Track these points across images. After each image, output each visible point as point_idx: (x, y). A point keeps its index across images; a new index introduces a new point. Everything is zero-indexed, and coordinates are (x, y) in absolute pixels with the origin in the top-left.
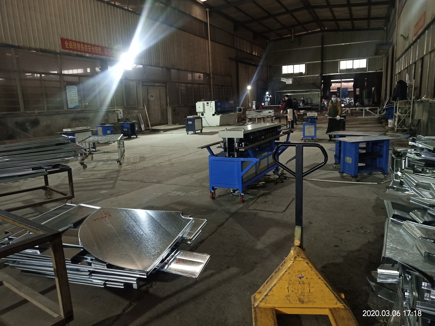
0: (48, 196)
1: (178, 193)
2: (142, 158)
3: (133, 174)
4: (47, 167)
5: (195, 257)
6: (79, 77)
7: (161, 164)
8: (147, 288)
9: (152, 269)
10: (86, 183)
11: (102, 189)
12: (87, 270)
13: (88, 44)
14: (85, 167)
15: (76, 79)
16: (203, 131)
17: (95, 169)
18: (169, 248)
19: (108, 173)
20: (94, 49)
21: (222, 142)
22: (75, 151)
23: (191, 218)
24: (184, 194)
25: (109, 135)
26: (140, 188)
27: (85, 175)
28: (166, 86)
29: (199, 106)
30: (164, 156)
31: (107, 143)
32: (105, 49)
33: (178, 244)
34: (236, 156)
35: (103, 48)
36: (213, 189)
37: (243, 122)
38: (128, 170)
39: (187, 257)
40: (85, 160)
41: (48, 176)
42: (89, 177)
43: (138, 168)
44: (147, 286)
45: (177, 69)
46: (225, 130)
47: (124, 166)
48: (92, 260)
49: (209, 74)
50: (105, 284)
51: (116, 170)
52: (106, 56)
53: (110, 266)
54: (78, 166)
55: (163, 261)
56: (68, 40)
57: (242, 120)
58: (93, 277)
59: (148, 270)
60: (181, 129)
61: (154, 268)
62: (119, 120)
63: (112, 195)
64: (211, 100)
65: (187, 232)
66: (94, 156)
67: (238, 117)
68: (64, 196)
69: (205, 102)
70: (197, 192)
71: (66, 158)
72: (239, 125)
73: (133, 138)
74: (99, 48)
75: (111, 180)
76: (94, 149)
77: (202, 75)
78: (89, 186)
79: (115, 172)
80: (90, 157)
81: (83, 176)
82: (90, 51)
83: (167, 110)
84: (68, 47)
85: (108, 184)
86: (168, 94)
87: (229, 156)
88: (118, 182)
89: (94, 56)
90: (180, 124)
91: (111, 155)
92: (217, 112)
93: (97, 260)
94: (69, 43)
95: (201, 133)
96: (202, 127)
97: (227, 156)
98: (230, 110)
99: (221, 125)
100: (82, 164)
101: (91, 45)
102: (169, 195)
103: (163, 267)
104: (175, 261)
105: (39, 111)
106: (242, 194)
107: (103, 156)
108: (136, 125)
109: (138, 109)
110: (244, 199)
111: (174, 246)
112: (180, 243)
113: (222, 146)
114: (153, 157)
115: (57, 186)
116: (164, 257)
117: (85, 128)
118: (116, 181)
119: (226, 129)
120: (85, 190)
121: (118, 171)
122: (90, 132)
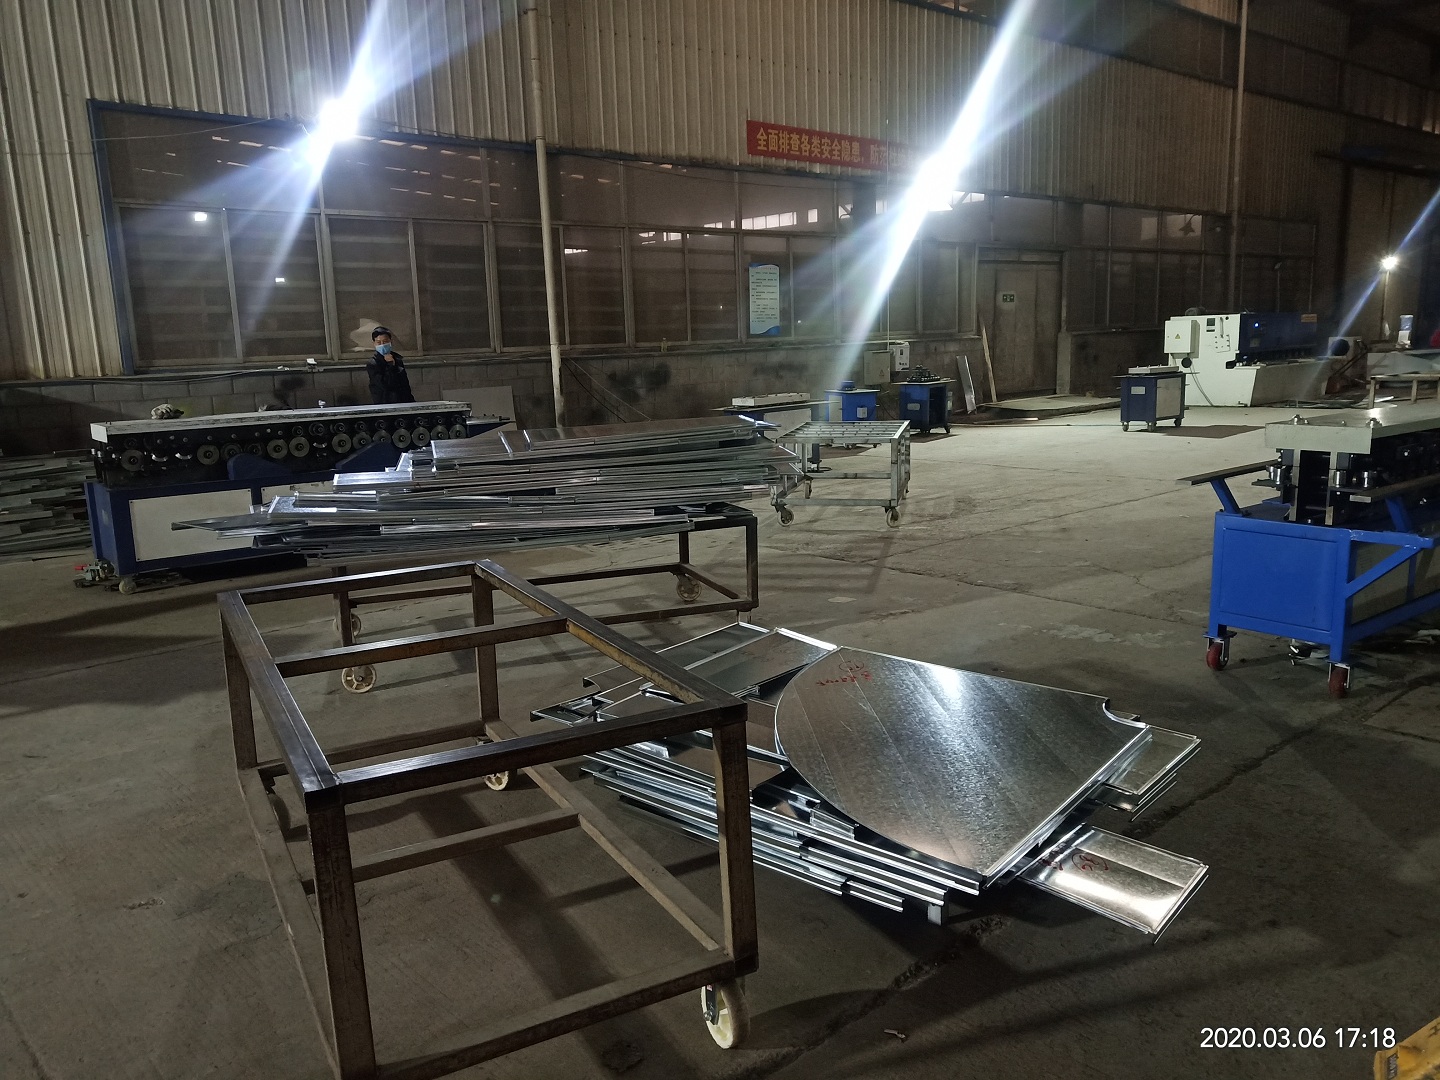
0: (686, 595)
1: (1087, 632)
2: (965, 504)
3: (934, 552)
4: (690, 509)
5: (1148, 860)
6: (788, 239)
7: (1027, 527)
8: (974, 929)
9: (1000, 871)
10: (789, 566)
11: (834, 590)
12: (794, 831)
13: (821, 135)
14: (787, 516)
15: (777, 246)
16: (1184, 423)
17: (816, 526)
18: (1061, 813)
19: (856, 542)
20: (839, 148)
21: (1277, 465)
22: (770, 467)
23: (1141, 725)
24: (1107, 637)
25: (866, 423)
26: (955, 601)
27: (786, 541)
28: (1060, 263)
29: (1177, 332)
30: (1038, 501)
31: (853, 449)
32: (872, 146)
33: (1089, 806)
34: (1329, 521)
35: (865, 143)
36: (1222, 631)
37: (1347, 394)
38: (920, 538)
39: (1122, 856)
40: (789, 497)
41: (690, 534)
42: (797, 549)
43: (951, 535)
44: (972, 921)
45: (1103, 203)
46: (1293, 420)
47: (905, 525)
48: (810, 804)
49: (1227, 218)
50: (845, 887)
51: (880, 535)
52: (873, 167)
53: (863, 834)
54: (767, 514)
55: (1035, 852)
56: (767, 127)
57: (1345, 389)
58: (810, 858)
59: (988, 872)
60: (1100, 413)
61: (1006, 870)
62: (894, 375)
63: (865, 613)
64: (1224, 309)
65: (1125, 770)
66: (814, 484)
67: (1330, 374)
68: (730, 600)
69: (1202, 320)
70: (1156, 635)
71: (746, 487)
72: (1332, 404)
73: (937, 436)
74: (856, 145)
75: (863, 564)
76: (816, 465)
77: (1198, 218)
78: (799, 578)
79: (873, 540)
80: (802, 487)
81: (779, 545)
82: (826, 154)
83: (1055, 347)
84: (765, 149)
85: (856, 577)
86: (1064, 292)
87: (1301, 519)
88: (887, 574)
89: (839, 169)
90: (1097, 395)
91: (865, 485)
92: (1246, 356)
93: (827, 807)
94: (768, 134)
95: (1178, 429)
96: (1183, 408)
97: (1293, 517)
98: (1298, 346)
99: (1257, 403)
100: (779, 507)
101: (832, 136)
102: (1054, 637)
103: (1035, 871)
104: (1076, 859)
105: (670, 344)
106: (1339, 665)
107: (842, 488)
108: (950, 394)
109: (960, 340)
110: (1347, 685)
111: (1076, 809)
112: (1097, 804)
113: (1275, 481)
114: (1002, 501)
115: (708, 568)
116: (1041, 841)
117: (794, 397)
118: (878, 569)
119: (1297, 416)
120: (785, 589)
121: (887, 539)
122: (808, 412)
